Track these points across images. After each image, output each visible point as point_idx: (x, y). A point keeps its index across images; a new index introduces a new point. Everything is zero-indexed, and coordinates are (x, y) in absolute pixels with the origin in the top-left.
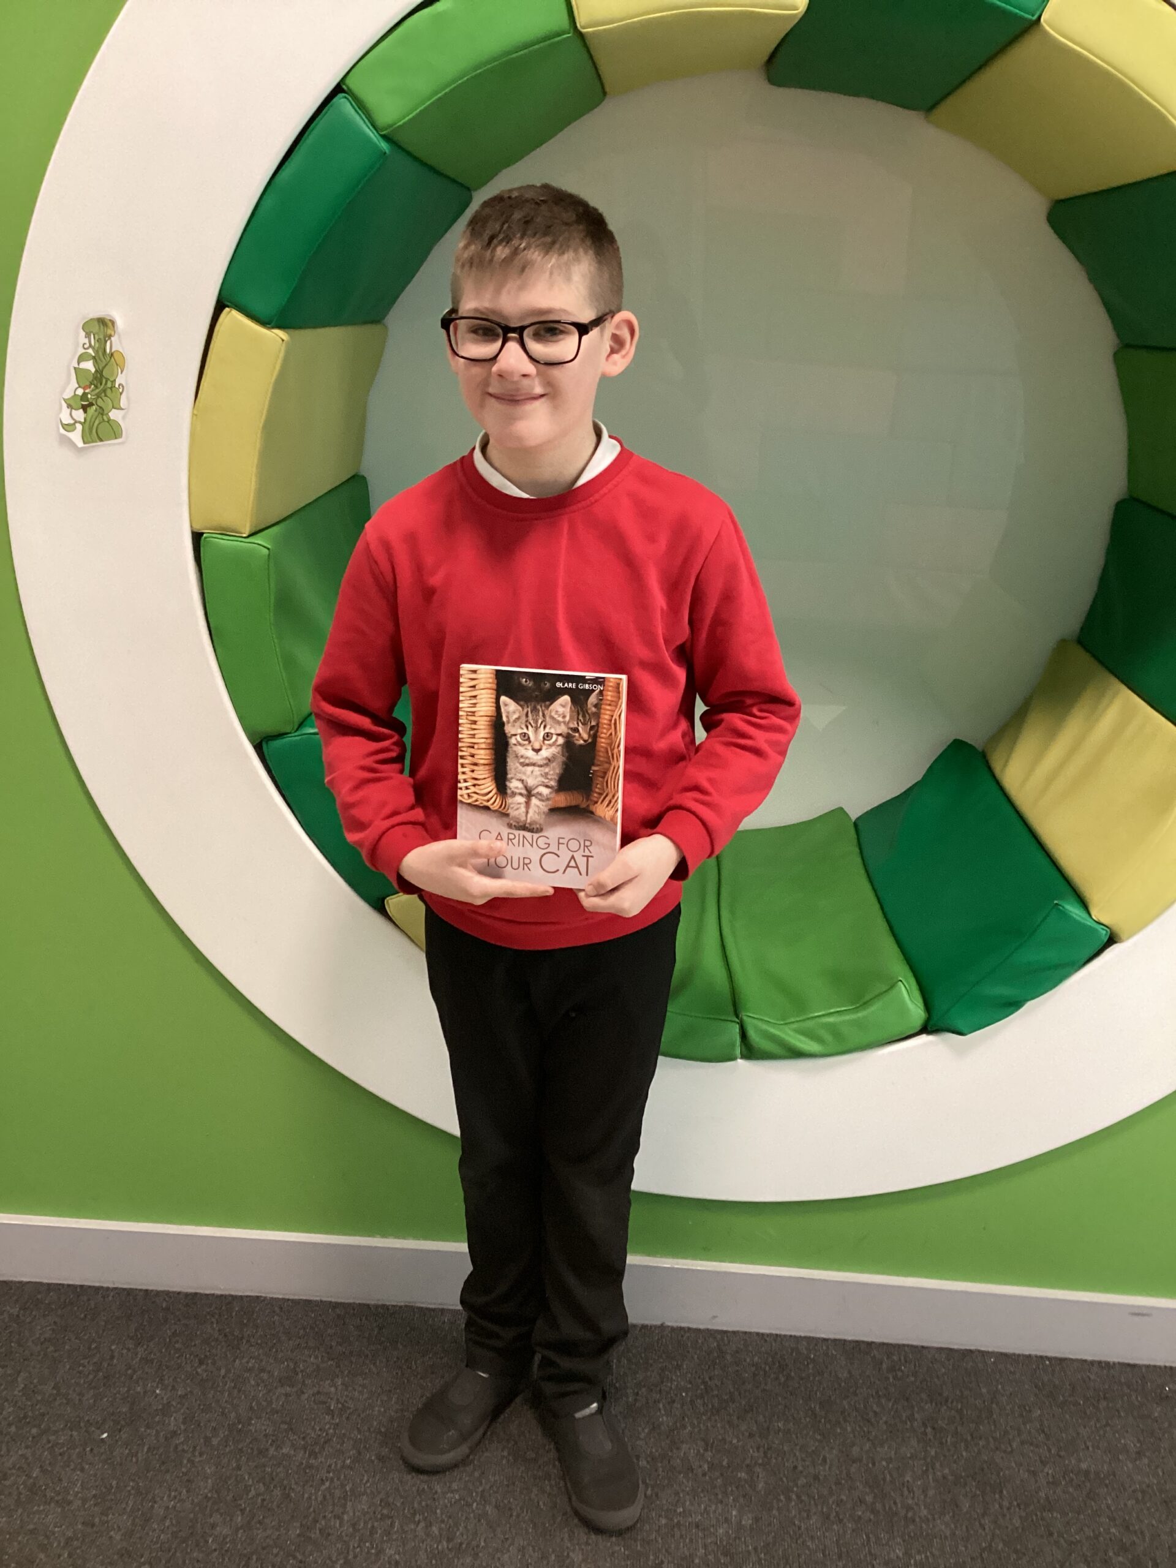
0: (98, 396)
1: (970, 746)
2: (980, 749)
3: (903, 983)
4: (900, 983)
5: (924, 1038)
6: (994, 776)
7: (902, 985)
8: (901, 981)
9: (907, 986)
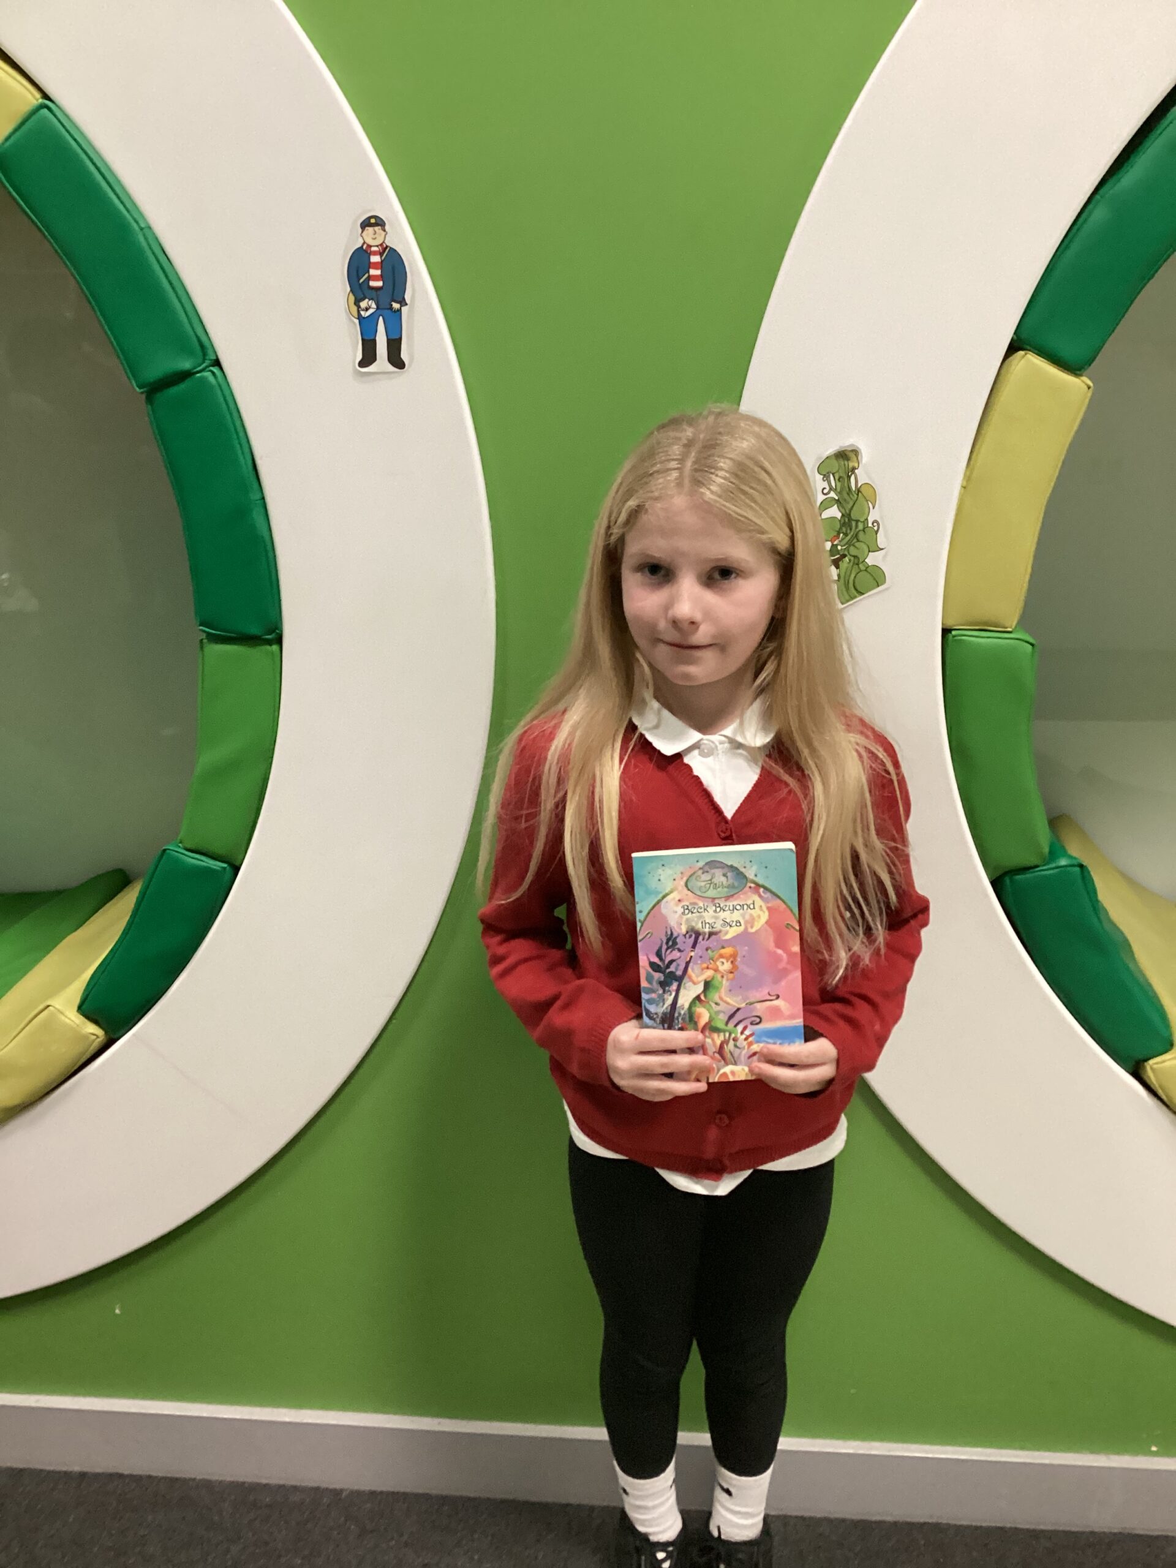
0: (850, 544)
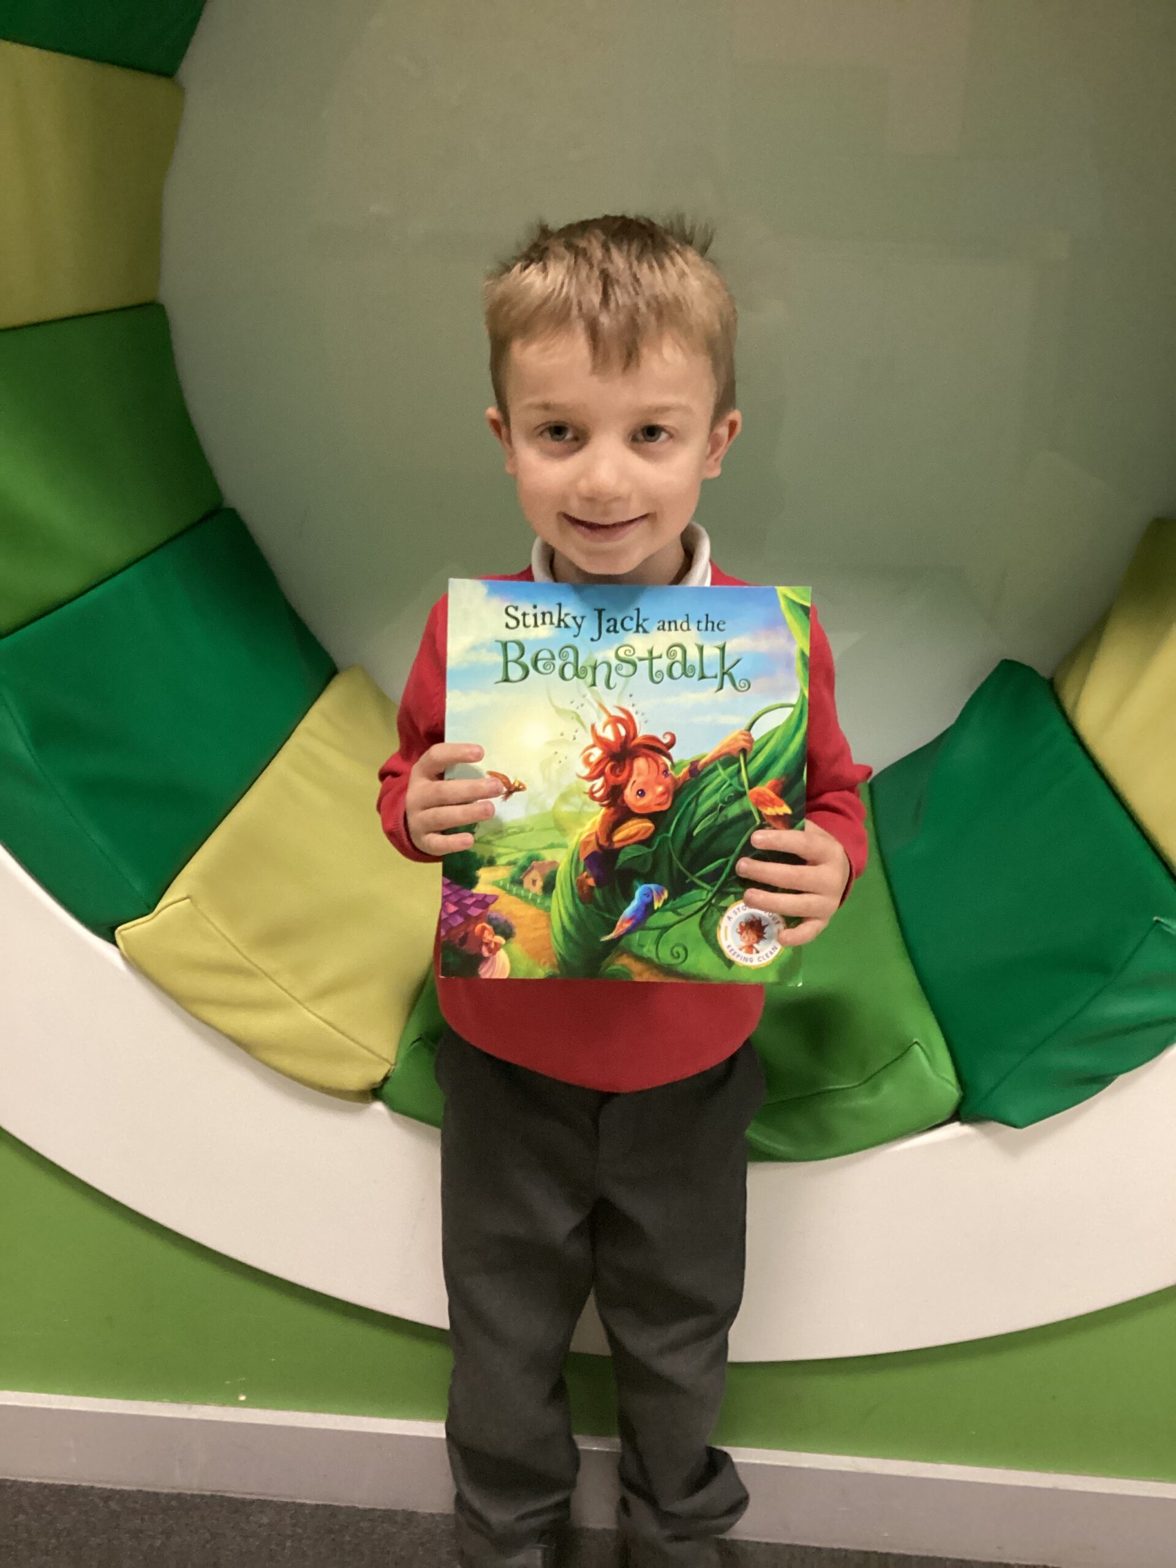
1: (1030, 670)
2: (1045, 673)
3: (921, 1047)
4: (916, 1047)
5: (955, 1129)
6: (1064, 713)
7: (920, 1050)
8: (916, 1043)
9: (927, 1050)
